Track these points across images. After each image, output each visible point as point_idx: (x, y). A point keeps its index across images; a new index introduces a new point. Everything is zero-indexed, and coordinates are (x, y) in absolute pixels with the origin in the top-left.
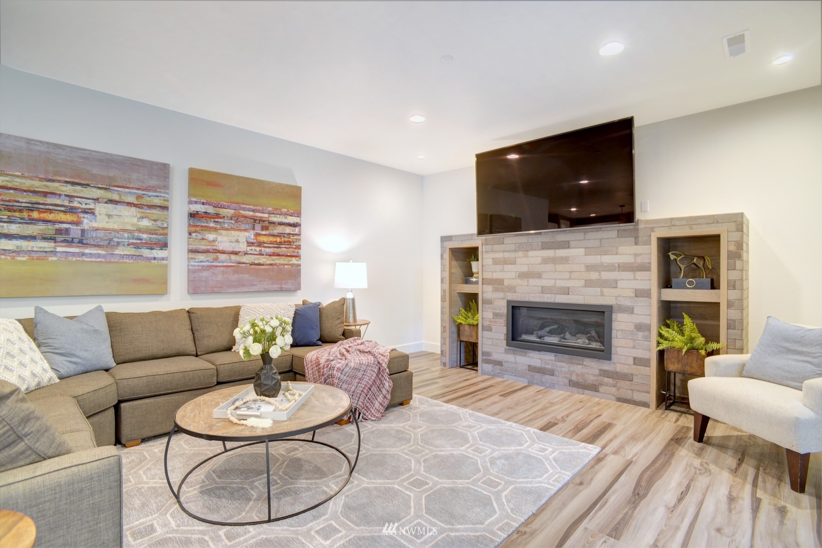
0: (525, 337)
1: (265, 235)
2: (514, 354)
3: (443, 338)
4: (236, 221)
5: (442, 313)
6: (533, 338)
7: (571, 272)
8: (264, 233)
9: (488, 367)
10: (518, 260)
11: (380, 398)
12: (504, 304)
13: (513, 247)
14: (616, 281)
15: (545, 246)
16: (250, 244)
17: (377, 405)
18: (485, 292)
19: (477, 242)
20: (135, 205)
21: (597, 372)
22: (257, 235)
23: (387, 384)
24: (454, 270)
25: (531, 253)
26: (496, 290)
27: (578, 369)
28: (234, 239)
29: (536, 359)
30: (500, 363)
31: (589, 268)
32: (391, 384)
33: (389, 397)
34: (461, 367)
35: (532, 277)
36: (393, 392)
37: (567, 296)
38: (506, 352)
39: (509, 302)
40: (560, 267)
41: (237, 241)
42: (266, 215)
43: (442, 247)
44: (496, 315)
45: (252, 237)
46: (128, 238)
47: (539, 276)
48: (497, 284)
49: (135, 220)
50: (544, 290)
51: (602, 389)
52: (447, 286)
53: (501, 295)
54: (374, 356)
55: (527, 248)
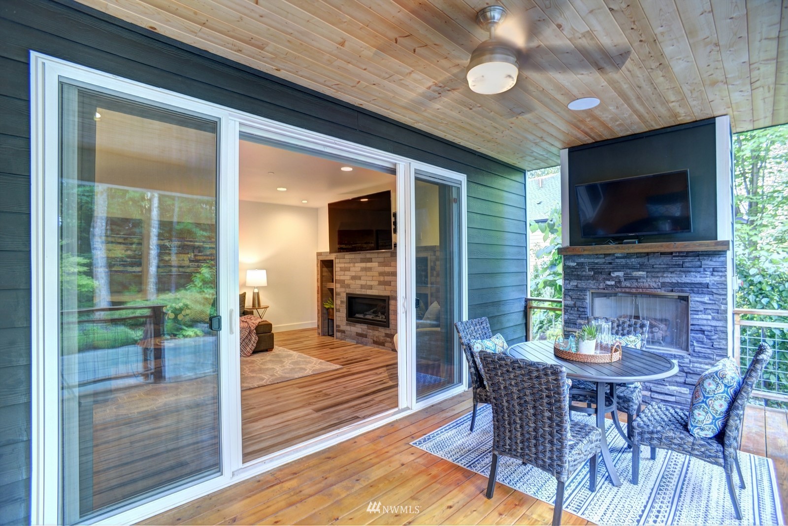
0: (357, 315)
1: (201, 255)
2: (350, 326)
3: (318, 317)
4: (183, 248)
5: (318, 301)
6: (361, 316)
7: (373, 276)
8: (200, 254)
9: (339, 334)
10: (351, 269)
11: (250, 346)
12: (344, 295)
13: (348, 261)
14: (390, 282)
15: (362, 261)
16: (191, 261)
17: (248, 349)
18: (337, 288)
19: (332, 257)
20: (123, 244)
21: (384, 335)
22: (195, 256)
23: (254, 338)
24: (324, 274)
25: (357, 265)
26: (342, 287)
27: (376, 333)
28: (181, 259)
29: (359, 328)
30: (343, 332)
31: (381, 274)
32: (257, 338)
33: (255, 345)
34: (329, 335)
35: (357, 279)
36: (258, 343)
37: (371, 291)
38: (347, 324)
39: (347, 294)
40: (369, 273)
41: (183, 260)
42: (202, 244)
43: (317, 259)
44: (342, 302)
45: (193, 257)
46: (120, 262)
47: (359, 278)
48: (342, 282)
49: (123, 252)
50: (362, 287)
51: (386, 344)
52: (319, 284)
53: (343, 290)
54: (248, 324)
55: (353, 262)
